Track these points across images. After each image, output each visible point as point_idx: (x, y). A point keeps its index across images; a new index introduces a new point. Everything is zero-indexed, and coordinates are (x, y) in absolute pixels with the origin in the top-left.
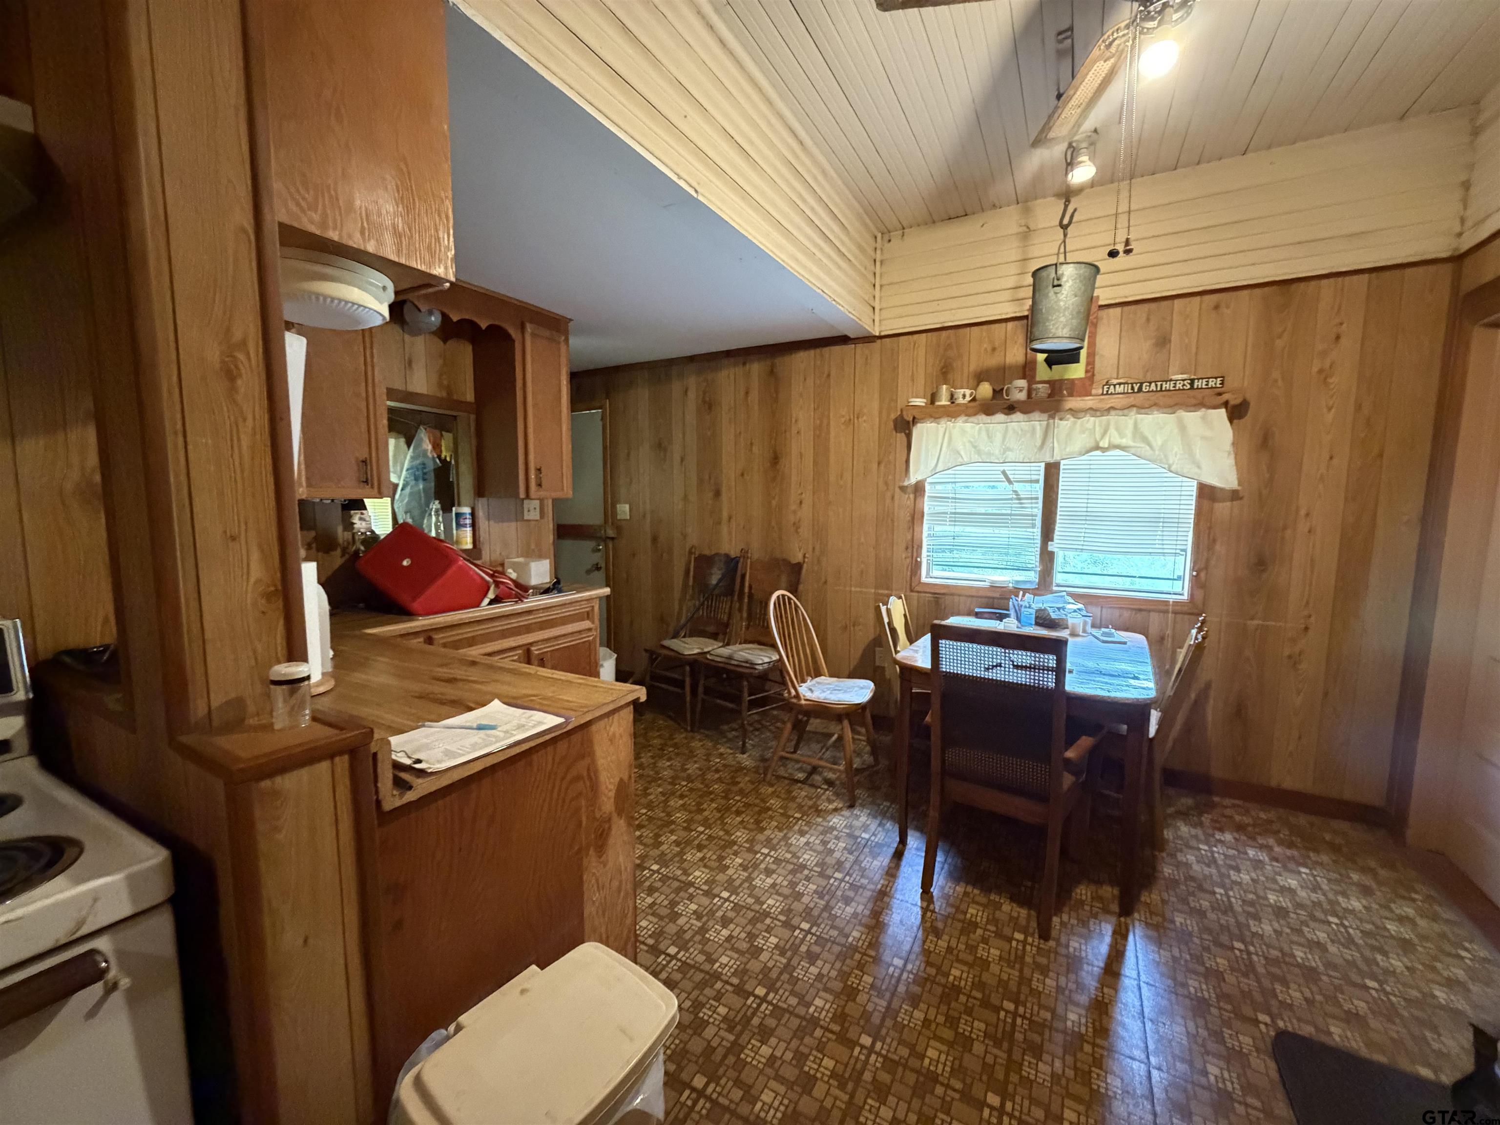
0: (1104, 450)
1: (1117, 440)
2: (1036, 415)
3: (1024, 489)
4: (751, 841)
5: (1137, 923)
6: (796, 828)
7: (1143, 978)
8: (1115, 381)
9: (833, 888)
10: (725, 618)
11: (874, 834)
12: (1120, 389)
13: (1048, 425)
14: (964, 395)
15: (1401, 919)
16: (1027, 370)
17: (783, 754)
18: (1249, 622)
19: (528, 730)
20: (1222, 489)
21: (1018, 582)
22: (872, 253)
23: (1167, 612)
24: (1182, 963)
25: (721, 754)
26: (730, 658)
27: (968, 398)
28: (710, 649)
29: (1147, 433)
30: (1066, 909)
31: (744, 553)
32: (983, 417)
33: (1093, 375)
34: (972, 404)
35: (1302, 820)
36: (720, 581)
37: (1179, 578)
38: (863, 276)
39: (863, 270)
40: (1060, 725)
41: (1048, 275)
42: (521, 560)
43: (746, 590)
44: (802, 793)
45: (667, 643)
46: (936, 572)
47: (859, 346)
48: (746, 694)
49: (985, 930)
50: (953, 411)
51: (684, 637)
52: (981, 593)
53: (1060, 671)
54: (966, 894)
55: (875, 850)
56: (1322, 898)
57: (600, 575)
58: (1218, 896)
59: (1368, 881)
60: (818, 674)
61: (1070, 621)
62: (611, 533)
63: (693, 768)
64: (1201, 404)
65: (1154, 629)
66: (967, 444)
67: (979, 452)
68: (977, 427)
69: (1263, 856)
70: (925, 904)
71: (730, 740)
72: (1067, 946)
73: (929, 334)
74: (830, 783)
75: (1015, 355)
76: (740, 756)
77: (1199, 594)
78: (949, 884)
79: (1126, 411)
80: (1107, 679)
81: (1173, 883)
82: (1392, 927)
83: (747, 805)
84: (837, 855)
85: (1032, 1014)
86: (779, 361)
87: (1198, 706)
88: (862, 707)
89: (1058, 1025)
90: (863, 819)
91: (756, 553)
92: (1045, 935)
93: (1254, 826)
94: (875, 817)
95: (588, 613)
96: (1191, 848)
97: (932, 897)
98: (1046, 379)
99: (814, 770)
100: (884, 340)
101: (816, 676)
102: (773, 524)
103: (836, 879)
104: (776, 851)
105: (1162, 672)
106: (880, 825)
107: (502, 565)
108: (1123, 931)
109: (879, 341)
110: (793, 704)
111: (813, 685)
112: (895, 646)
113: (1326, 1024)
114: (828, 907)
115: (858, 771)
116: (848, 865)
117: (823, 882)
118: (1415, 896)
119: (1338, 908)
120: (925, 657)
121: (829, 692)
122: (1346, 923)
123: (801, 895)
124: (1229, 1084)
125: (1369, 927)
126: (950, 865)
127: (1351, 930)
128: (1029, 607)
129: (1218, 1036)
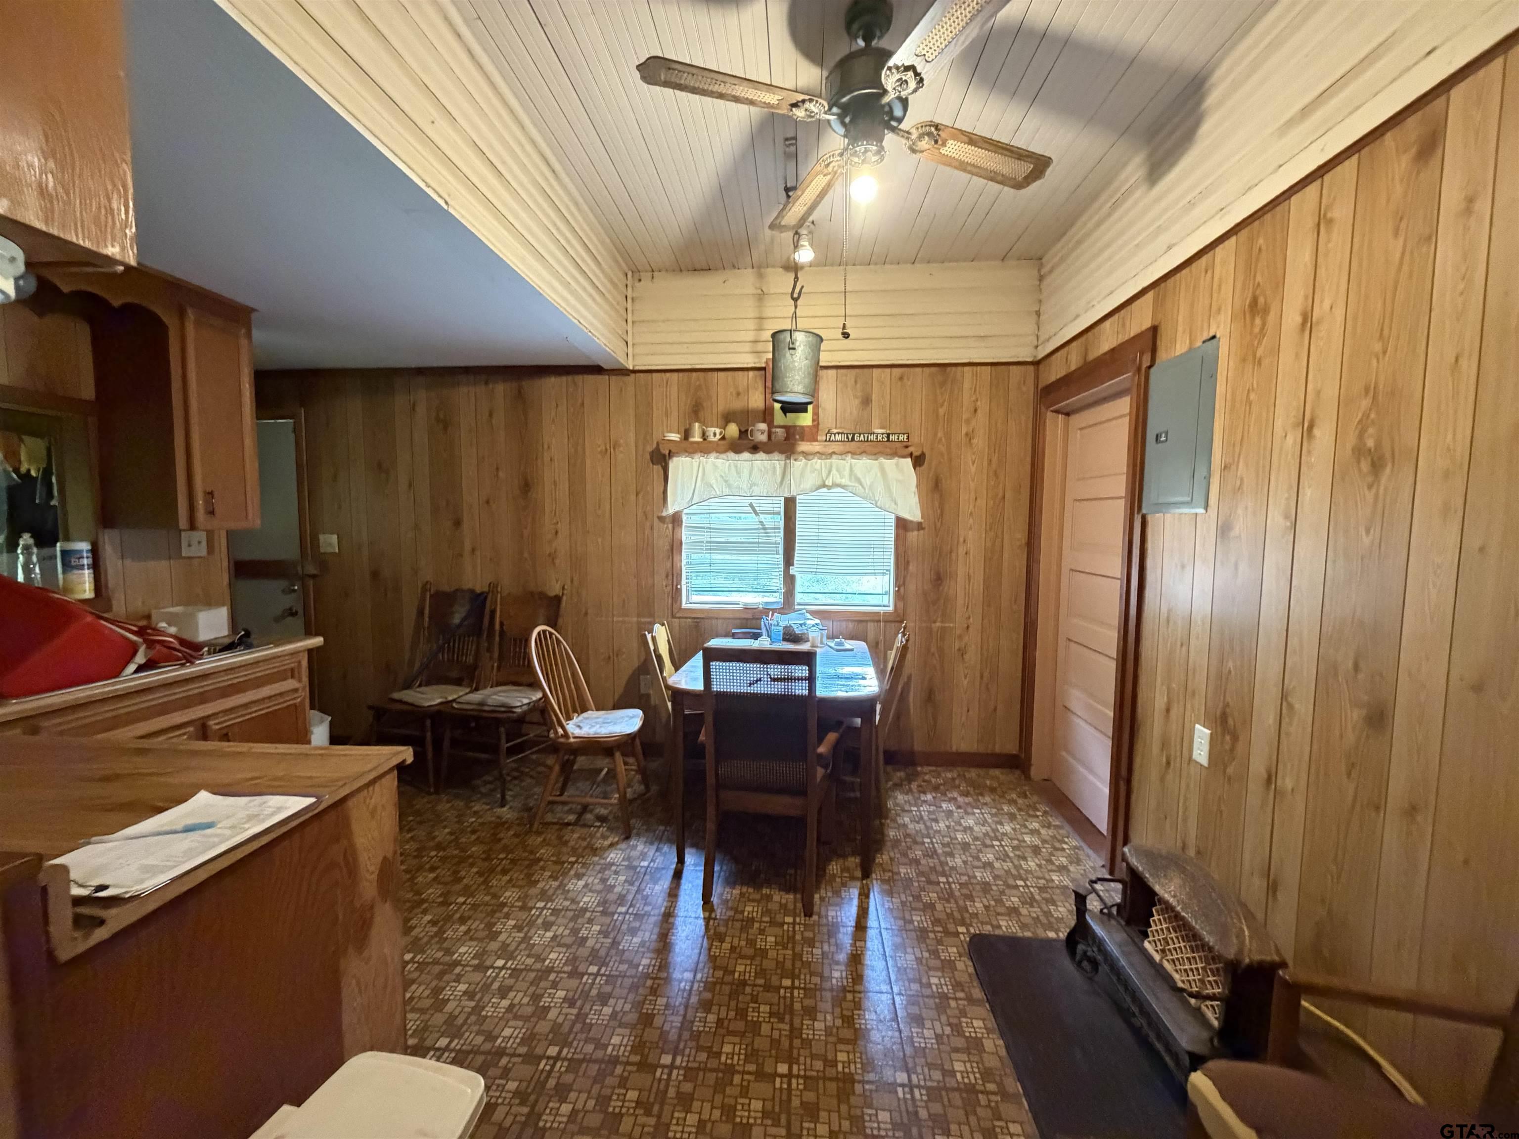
0: (829, 487)
1: (839, 480)
2: (776, 455)
3: (768, 520)
4: (524, 898)
5: (875, 882)
6: (572, 872)
7: (883, 925)
8: (835, 431)
9: (618, 923)
10: (470, 660)
11: (653, 861)
12: (838, 437)
13: (785, 464)
14: (714, 433)
15: (1033, 832)
16: (766, 415)
17: (551, 798)
18: (933, 625)
19: (263, 821)
20: (911, 522)
21: (767, 603)
22: (624, 289)
23: (879, 621)
24: (908, 904)
25: (476, 813)
26: (482, 704)
27: (718, 437)
28: (455, 696)
29: (859, 475)
30: (823, 886)
31: (493, 587)
32: (731, 455)
33: (818, 424)
34: (722, 442)
35: (973, 773)
36: (464, 619)
37: (886, 594)
38: (617, 311)
39: (614, 303)
40: (813, 724)
41: (785, 338)
42: (178, 609)
43: (497, 627)
44: (574, 836)
45: (396, 695)
46: (695, 598)
47: (613, 378)
48: (503, 740)
49: (761, 922)
50: (705, 448)
51: (420, 686)
52: (738, 615)
53: (811, 679)
54: (742, 895)
55: (653, 875)
56: (989, 828)
57: (298, 623)
58: (927, 845)
59: (1013, 810)
60: (584, 709)
61: (811, 635)
62: (311, 569)
63: (442, 834)
64: (894, 454)
65: (871, 636)
66: (719, 479)
67: (729, 486)
68: (728, 463)
69: (952, 807)
70: (707, 914)
71: (484, 795)
72: (827, 916)
73: (681, 374)
74: (602, 819)
75: (756, 401)
76: (499, 811)
77: (901, 605)
78: (727, 890)
79: (843, 456)
80: (843, 682)
81: (896, 843)
82: (1027, 838)
83: (514, 862)
84: (618, 889)
85: (805, 983)
86: (526, 384)
87: (903, 697)
88: (632, 737)
89: (827, 985)
90: (640, 847)
91: (508, 585)
92: (809, 913)
93: (944, 784)
94: (652, 843)
95: (292, 670)
96: (907, 811)
97: (713, 906)
98: (782, 424)
99: (585, 809)
100: (638, 375)
101: (582, 712)
102: (526, 555)
103: (620, 914)
104: (553, 901)
105: (881, 673)
106: (657, 850)
107: (148, 617)
108: (866, 891)
109: (633, 375)
110: (561, 743)
111: (581, 721)
112: (662, 672)
113: (997, 920)
114: (615, 943)
115: (631, 801)
116: (630, 897)
117: (607, 920)
118: (1038, 813)
119: (998, 834)
120: (695, 679)
121: (598, 726)
122: (1003, 843)
123: (585, 939)
124: (944, 987)
125: (1016, 842)
126: (725, 872)
127: (1006, 848)
128: (778, 625)
129: (935, 953)
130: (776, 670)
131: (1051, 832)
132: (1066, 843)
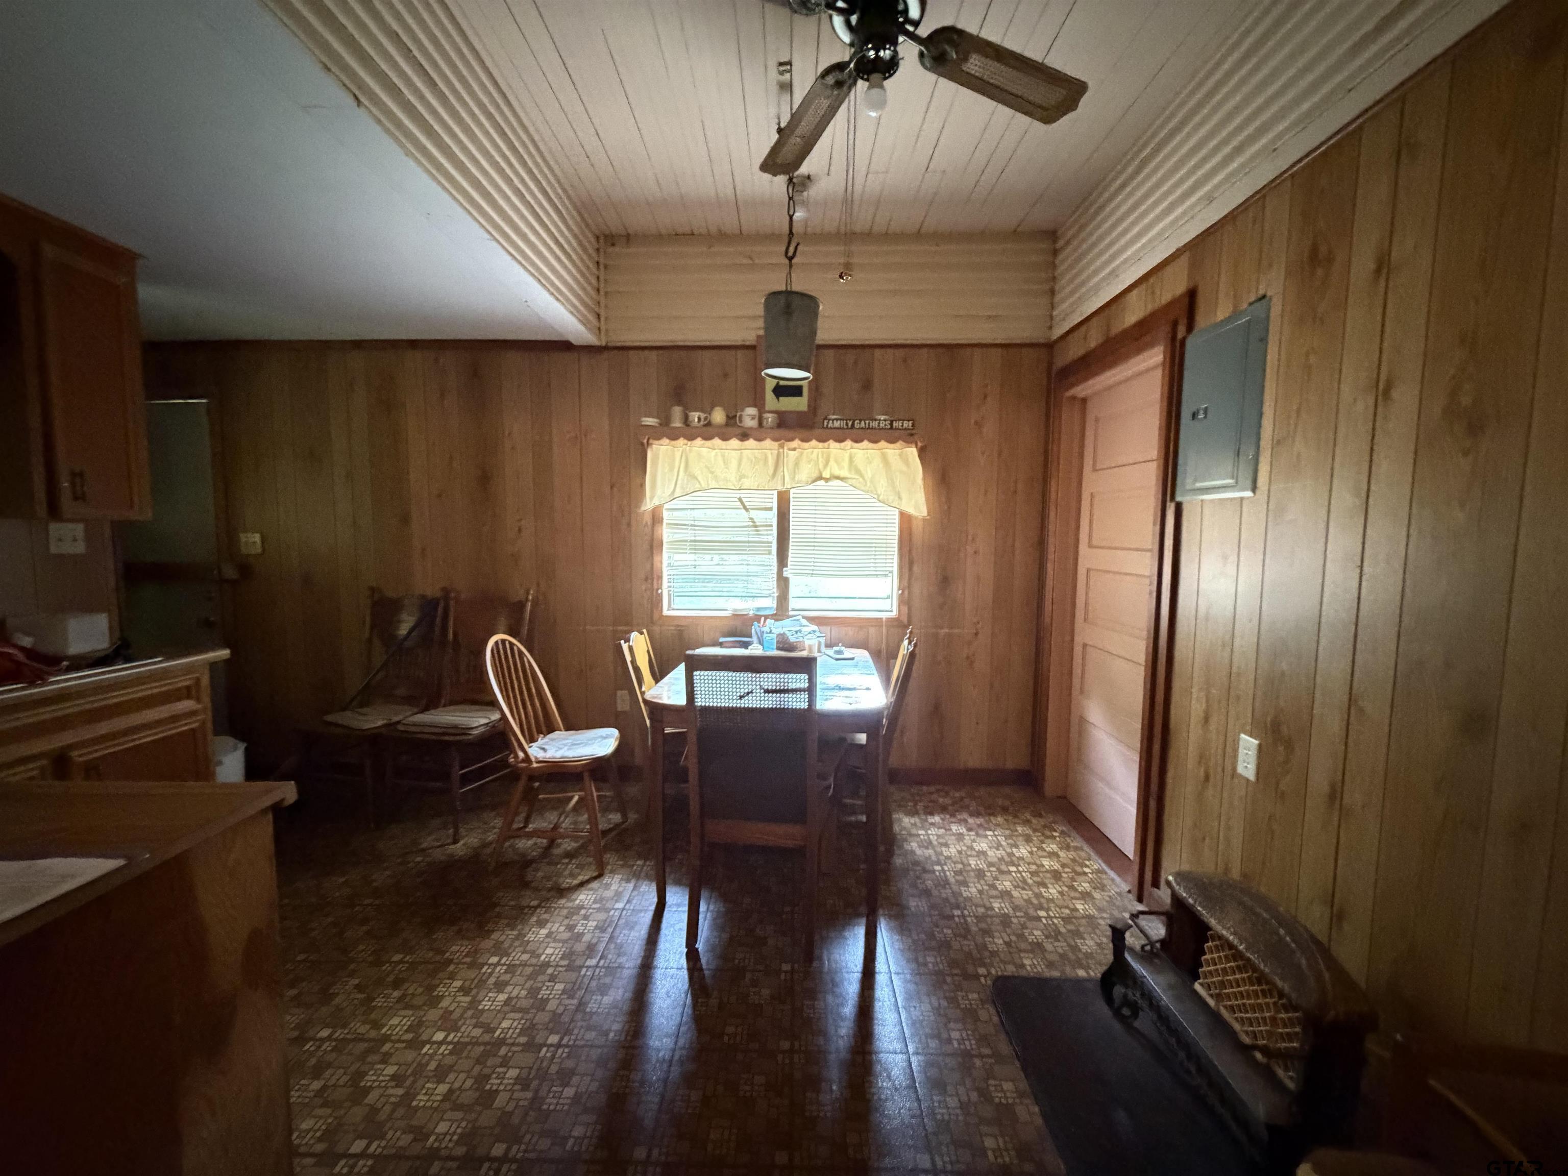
0: (827, 480)
1: (837, 472)
2: (768, 443)
3: (760, 517)
4: (474, 953)
6: (534, 919)
7: (893, 969)
8: (833, 417)
9: (586, 981)
11: (629, 901)
12: (837, 424)
13: (778, 454)
14: (698, 418)
15: (1053, 855)
16: (756, 399)
17: (511, 832)
18: (940, 631)
20: (916, 518)
21: (758, 609)
22: (595, 254)
23: (881, 628)
24: (921, 943)
26: (431, 725)
27: (703, 422)
28: (400, 717)
29: (860, 466)
31: (446, 591)
32: (718, 442)
33: (814, 409)
34: (708, 428)
35: (982, 792)
36: (413, 629)
37: (888, 597)
38: (587, 279)
39: (584, 270)
40: (812, 741)
41: (779, 302)
42: (44, 618)
43: (450, 637)
44: (538, 875)
45: (329, 718)
46: (678, 603)
47: (583, 355)
48: (457, 768)
49: (754, 971)
50: (688, 433)
51: (360, 707)
52: (726, 623)
53: (811, 690)
54: (731, 939)
55: (629, 918)
56: (1003, 852)
58: (937, 873)
59: (1029, 831)
60: (551, 729)
61: (807, 643)
62: (230, 572)
64: (897, 440)
65: (873, 644)
66: (705, 469)
67: (716, 478)
68: (714, 452)
69: (963, 830)
70: (691, 964)
71: (436, 829)
72: (829, 961)
73: (661, 352)
74: (571, 854)
76: (451, 848)
77: (905, 610)
78: (715, 934)
79: (842, 446)
80: (845, 694)
81: (904, 872)
82: (1046, 863)
83: (465, 908)
84: (587, 938)
85: (806, 1045)
86: (483, 360)
88: (606, 760)
89: (832, 1046)
90: (615, 886)
91: (463, 591)
93: (953, 805)
94: (628, 881)
95: (187, 688)
96: (914, 835)
97: (698, 953)
98: (774, 408)
100: (611, 352)
101: (549, 733)
102: (485, 555)
103: (588, 967)
104: (508, 955)
106: (635, 888)
108: (873, 930)
109: (606, 352)
110: (523, 769)
111: (546, 743)
112: (640, 687)
113: (1021, 958)
114: (581, 1005)
115: (605, 833)
116: (601, 947)
117: (573, 975)
118: (1055, 834)
119: (1014, 859)
120: (678, 693)
121: (566, 748)
122: (1020, 869)
123: (546, 1001)
124: (967, 1043)
125: (1034, 867)
126: (712, 911)
127: (1024, 874)
128: (770, 632)
129: (953, 1001)
130: (770, 680)
131: (1072, 854)
132: (1087, 866)
